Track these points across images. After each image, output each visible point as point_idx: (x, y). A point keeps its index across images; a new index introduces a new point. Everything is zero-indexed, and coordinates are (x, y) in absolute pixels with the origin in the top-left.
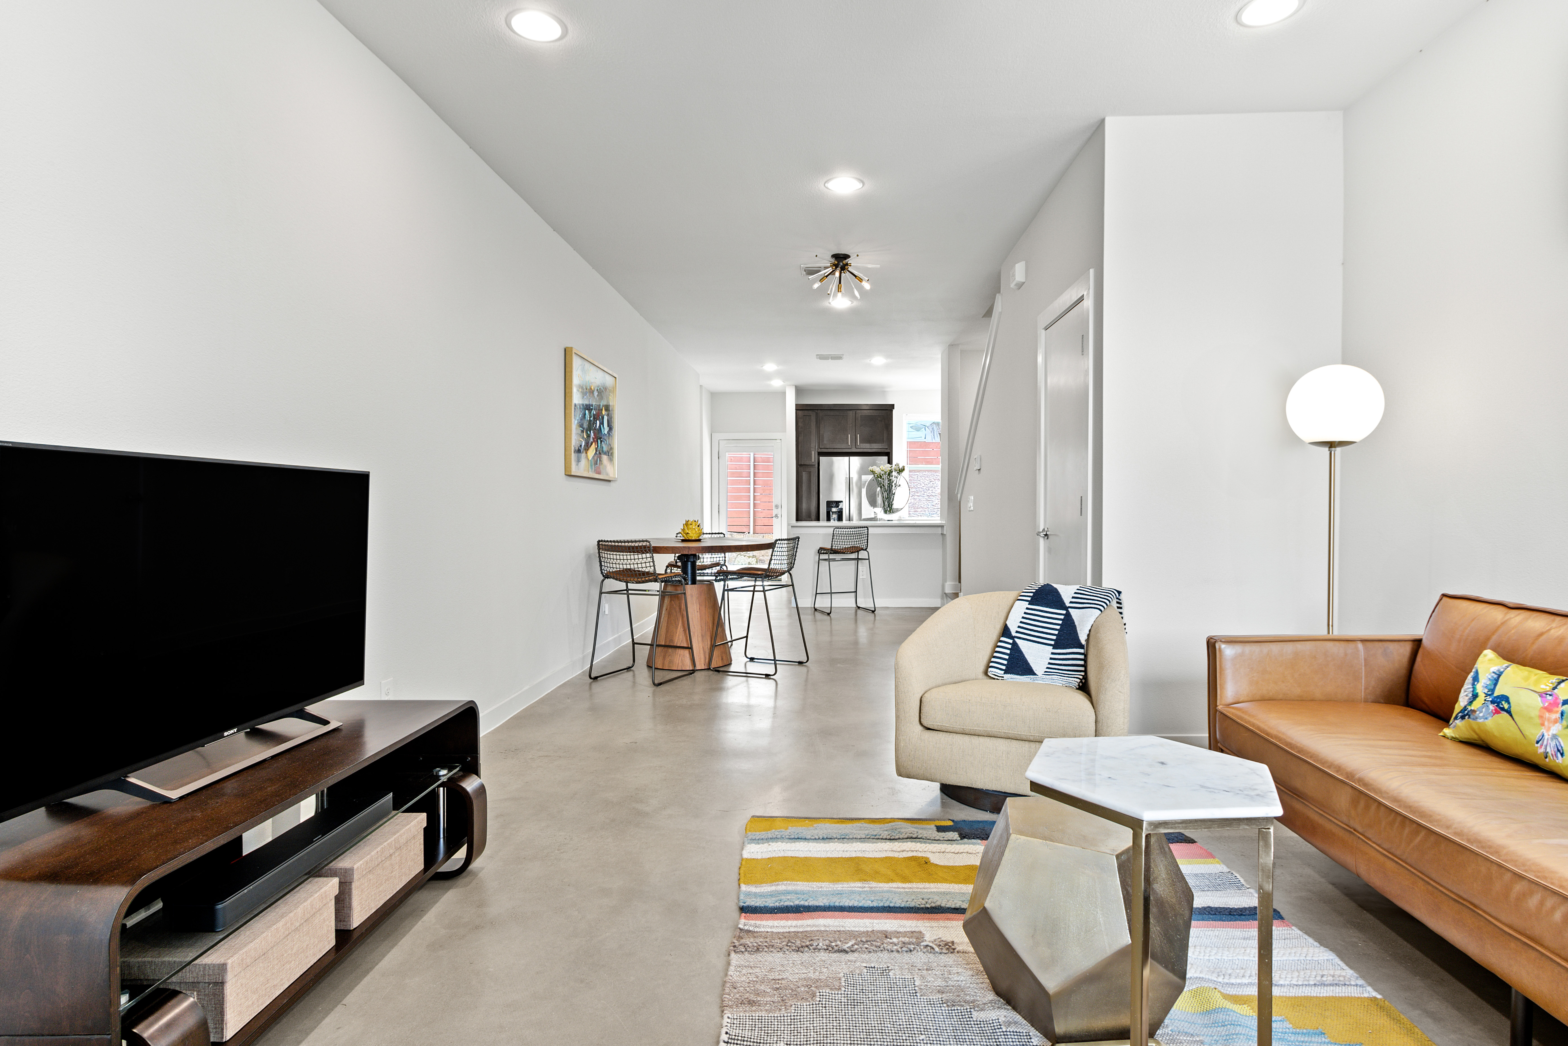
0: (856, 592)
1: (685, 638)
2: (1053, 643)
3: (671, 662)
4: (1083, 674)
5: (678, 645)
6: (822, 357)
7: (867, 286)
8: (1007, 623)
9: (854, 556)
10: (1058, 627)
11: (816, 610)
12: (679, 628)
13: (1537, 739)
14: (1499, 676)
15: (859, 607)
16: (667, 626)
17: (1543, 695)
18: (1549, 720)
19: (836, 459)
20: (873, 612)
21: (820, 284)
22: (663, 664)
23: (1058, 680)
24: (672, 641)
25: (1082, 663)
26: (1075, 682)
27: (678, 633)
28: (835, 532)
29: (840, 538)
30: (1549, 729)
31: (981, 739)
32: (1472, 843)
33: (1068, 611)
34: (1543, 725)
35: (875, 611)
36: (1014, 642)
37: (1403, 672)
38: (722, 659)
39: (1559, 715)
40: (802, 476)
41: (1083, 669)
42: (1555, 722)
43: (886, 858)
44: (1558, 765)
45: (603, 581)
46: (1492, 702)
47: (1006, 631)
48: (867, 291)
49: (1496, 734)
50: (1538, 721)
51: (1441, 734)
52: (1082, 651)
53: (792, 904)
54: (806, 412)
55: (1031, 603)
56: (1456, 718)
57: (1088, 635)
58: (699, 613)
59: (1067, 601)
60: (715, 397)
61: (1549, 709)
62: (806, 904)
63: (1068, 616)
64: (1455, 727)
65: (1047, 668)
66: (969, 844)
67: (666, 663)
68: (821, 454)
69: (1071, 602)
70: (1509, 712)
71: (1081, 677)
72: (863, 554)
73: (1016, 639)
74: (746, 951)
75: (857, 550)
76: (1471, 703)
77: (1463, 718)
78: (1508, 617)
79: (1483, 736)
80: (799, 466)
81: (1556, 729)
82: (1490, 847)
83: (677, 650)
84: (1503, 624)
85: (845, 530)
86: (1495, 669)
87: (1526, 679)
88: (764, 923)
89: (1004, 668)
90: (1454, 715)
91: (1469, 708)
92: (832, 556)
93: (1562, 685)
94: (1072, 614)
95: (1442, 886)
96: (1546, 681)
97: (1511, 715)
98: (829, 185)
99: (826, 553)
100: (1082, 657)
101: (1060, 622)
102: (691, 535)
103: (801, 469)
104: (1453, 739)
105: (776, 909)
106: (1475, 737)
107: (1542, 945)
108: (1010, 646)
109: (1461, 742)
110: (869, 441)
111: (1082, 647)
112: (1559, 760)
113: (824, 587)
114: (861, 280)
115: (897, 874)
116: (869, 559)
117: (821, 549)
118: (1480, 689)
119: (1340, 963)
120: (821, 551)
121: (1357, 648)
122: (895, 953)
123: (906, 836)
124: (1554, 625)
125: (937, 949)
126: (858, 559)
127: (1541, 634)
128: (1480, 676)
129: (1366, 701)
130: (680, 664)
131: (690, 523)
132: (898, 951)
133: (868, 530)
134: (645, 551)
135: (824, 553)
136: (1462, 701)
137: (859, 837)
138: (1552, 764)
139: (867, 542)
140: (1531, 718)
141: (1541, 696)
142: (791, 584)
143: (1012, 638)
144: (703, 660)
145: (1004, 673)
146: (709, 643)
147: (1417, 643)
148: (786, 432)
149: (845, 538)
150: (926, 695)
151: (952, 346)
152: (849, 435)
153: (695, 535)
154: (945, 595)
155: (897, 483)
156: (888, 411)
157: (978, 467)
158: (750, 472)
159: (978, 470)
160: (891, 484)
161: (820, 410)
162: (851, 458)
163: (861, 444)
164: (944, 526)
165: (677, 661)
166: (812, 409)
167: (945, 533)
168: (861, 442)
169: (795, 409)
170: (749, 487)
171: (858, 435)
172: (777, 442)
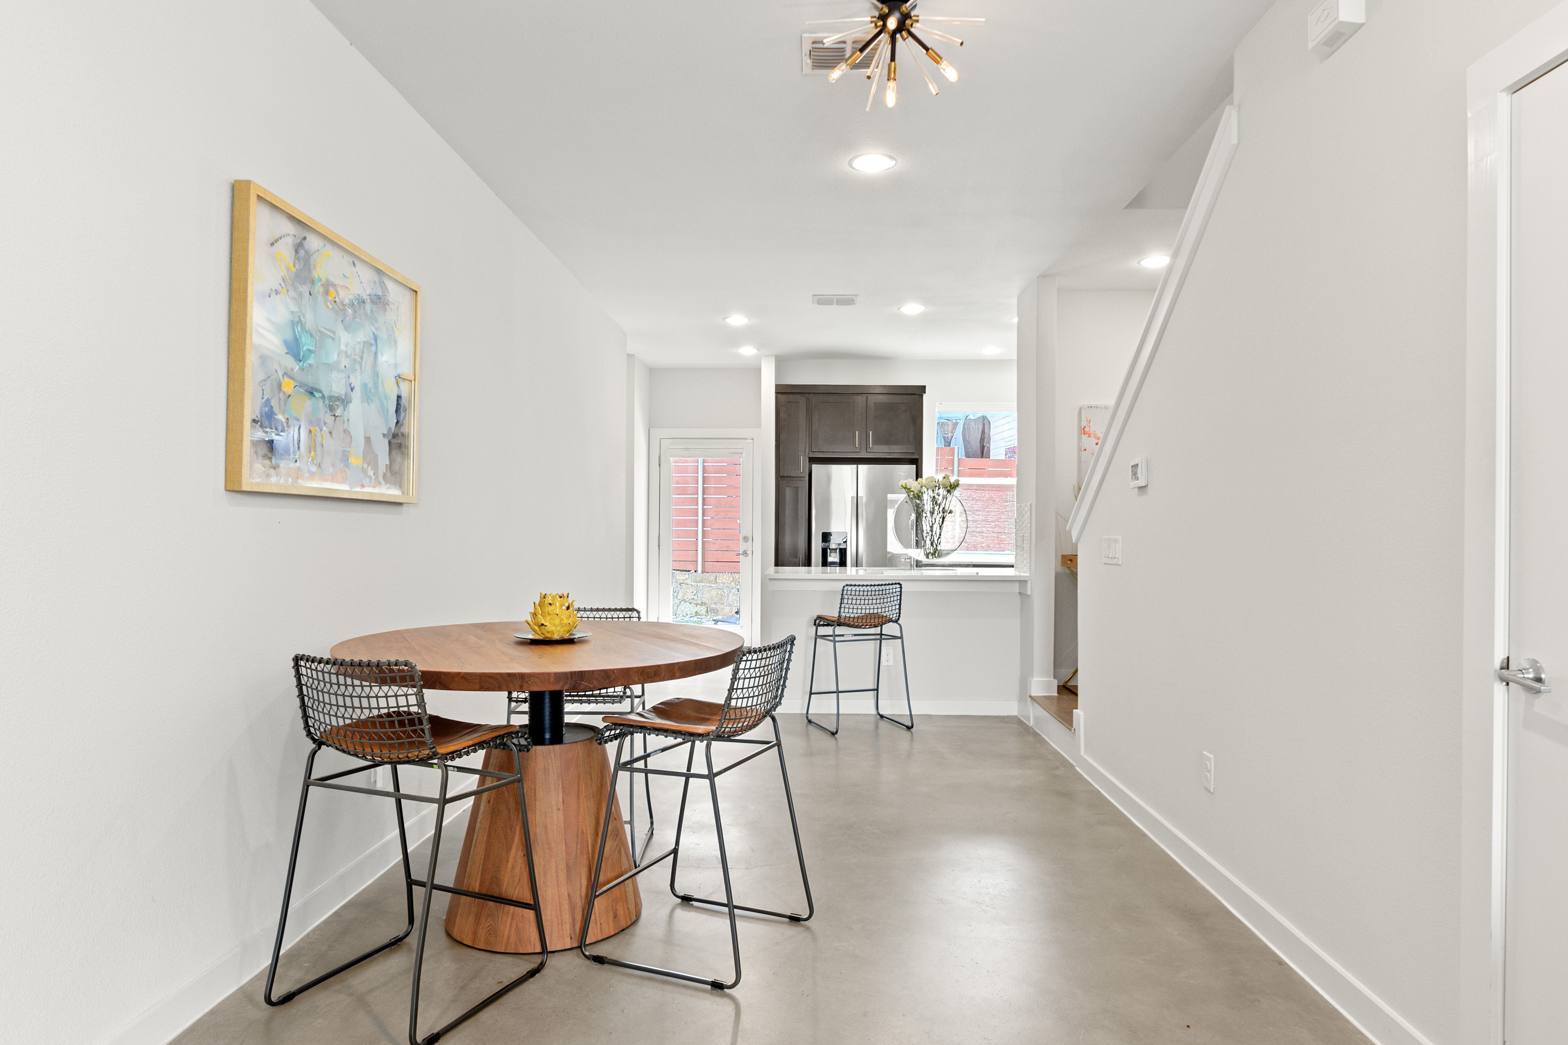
0: (877, 690)
5: (510, 896)
6: (823, 301)
7: (950, 73)
9: (877, 630)
11: (809, 722)
12: (511, 851)
15: (882, 716)
16: (488, 842)
19: (835, 469)
20: (909, 728)
24: (496, 880)
27: (511, 860)
28: (845, 592)
29: (854, 602)
35: (911, 723)
38: (617, 913)
40: (785, 494)
45: (313, 754)
54: (791, 396)
58: (561, 812)
60: (654, 373)
67: (482, 933)
68: (814, 460)
72: (890, 629)
75: (879, 620)
80: (781, 478)
83: (508, 907)
85: (862, 588)
92: (839, 630)
99: (828, 626)
102: (550, 627)
103: (783, 483)
110: (887, 442)
113: (826, 681)
114: (937, 59)
116: (901, 638)
117: (819, 618)
120: (821, 621)
126: (882, 636)
130: (513, 939)
131: (549, 600)
133: (901, 588)
135: (823, 625)
139: (900, 608)
144: (567, 927)
146: (583, 878)
148: (761, 428)
149: (862, 602)
151: (1045, 277)
152: (857, 432)
153: (553, 628)
154: (1029, 699)
155: (946, 508)
156: (915, 396)
157: (1141, 482)
158: (698, 487)
159: (1141, 488)
160: (936, 508)
161: (813, 394)
162: (860, 466)
163: (875, 446)
164: (1026, 581)
165: (506, 932)
166: (801, 391)
167: (1029, 593)
168: (874, 443)
169: (776, 393)
170: (698, 509)
171: (871, 432)
172: (747, 443)
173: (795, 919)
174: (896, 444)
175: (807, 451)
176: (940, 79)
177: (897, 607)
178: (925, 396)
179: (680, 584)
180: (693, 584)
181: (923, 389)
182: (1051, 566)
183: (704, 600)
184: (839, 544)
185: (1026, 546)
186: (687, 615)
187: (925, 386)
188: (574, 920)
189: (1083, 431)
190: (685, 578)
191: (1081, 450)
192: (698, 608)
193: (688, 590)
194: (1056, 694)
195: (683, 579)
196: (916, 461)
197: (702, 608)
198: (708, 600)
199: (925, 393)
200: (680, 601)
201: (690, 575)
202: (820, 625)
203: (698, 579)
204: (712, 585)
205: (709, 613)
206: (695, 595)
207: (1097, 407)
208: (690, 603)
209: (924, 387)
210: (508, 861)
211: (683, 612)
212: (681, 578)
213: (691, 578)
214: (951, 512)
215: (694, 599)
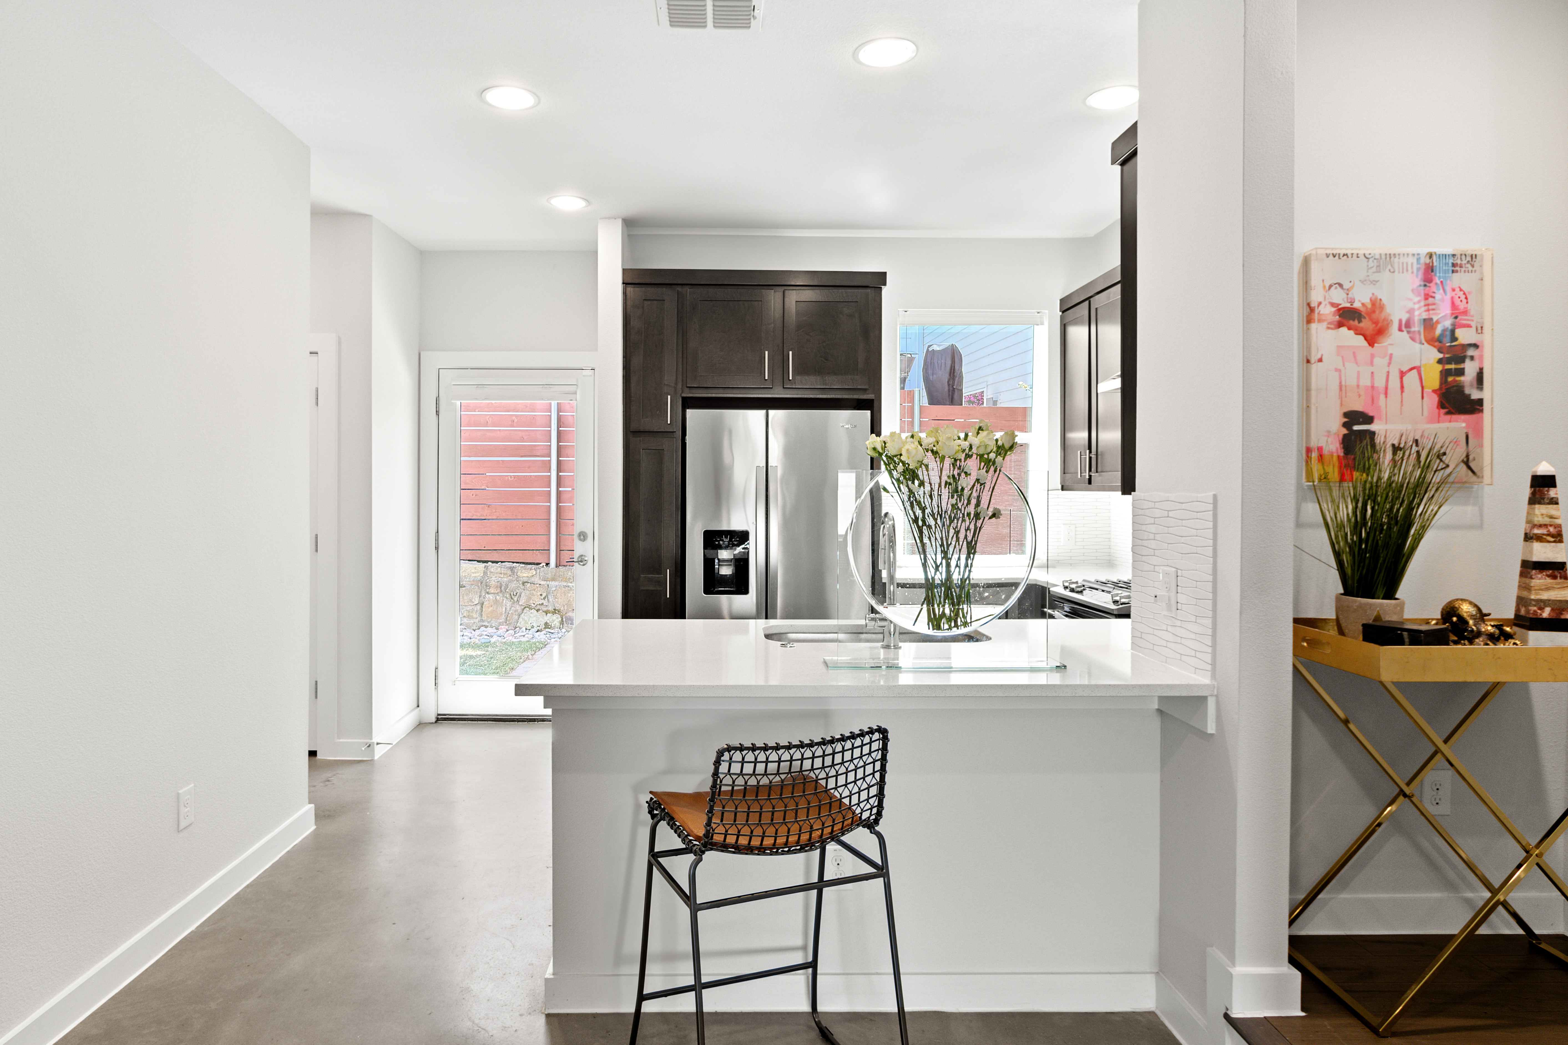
0: (813, 965)
19: (731, 417)
40: (639, 462)
54: (651, 289)
60: (426, 258)
68: (690, 402)
80: (632, 432)
103: (637, 443)
110: (819, 371)
152: (767, 352)
156: (869, 290)
158: (550, 446)
161: (689, 286)
162: (772, 412)
163: (798, 378)
166: (667, 281)
168: (797, 371)
169: (623, 283)
170: (550, 476)
171: (791, 352)
172: (584, 376)
174: (835, 374)
175: (680, 386)
178: (885, 291)
179: (523, 583)
180: (542, 583)
181: (881, 277)
183: (558, 607)
186: (533, 627)
187: (885, 273)
190: (531, 575)
192: (549, 618)
193: (534, 592)
194: (1298, 1012)
195: (528, 577)
196: (872, 405)
197: (554, 618)
198: (564, 606)
199: (885, 284)
200: (523, 607)
201: (538, 571)
203: (549, 576)
204: (570, 584)
205: (565, 625)
206: (544, 598)
208: (537, 611)
209: (884, 275)
211: (528, 623)
212: (525, 575)
213: (539, 575)
215: (542, 604)
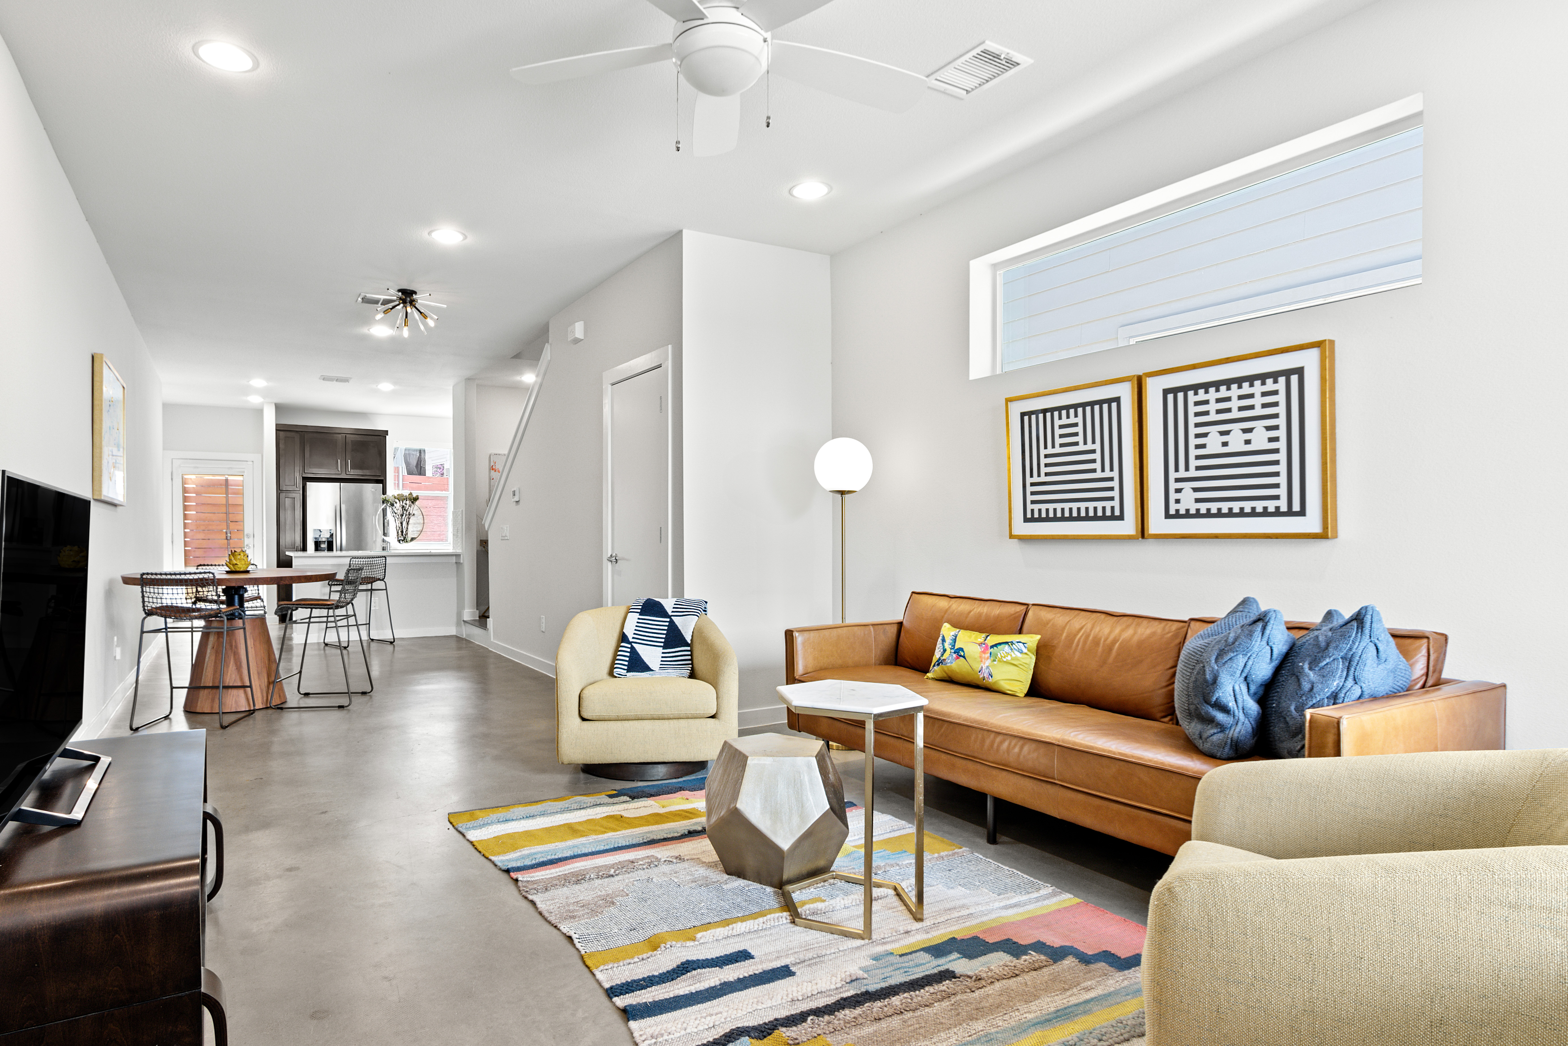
0: (369, 624)
1: (238, 677)
2: (662, 644)
3: (221, 704)
4: (691, 666)
5: (231, 685)
6: (325, 379)
7: (431, 323)
8: (624, 631)
9: (369, 586)
10: (665, 632)
11: (326, 645)
12: (231, 666)
13: (979, 670)
14: (956, 637)
15: (372, 640)
17: (980, 644)
18: (984, 658)
19: (321, 485)
20: (392, 645)
21: (383, 315)
22: (212, 707)
23: (673, 673)
24: (220, 680)
25: (689, 657)
26: (687, 672)
27: (229, 672)
28: (351, 562)
30: (984, 664)
31: (631, 722)
32: (973, 723)
33: (671, 619)
34: (982, 661)
35: (394, 642)
36: (632, 646)
37: (894, 644)
38: (280, 696)
39: (989, 655)
40: (284, 503)
41: (690, 662)
42: (988, 659)
43: (588, 820)
44: (990, 683)
45: (144, 618)
46: (955, 653)
47: (623, 638)
48: (431, 328)
49: (958, 671)
50: (979, 660)
51: (926, 677)
52: (689, 648)
53: (545, 859)
55: (641, 614)
56: (934, 666)
57: (692, 636)
59: (669, 610)
61: (984, 652)
62: (556, 857)
63: (672, 623)
64: (934, 671)
65: (661, 665)
66: (639, 802)
67: (216, 706)
69: (673, 612)
70: (964, 657)
71: (690, 669)
72: (378, 585)
73: (633, 644)
74: (538, 892)
75: (371, 580)
76: (942, 655)
77: (938, 665)
78: (951, 603)
79: (950, 674)
81: (988, 662)
82: (982, 723)
83: (230, 690)
84: (950, 607)
85: (362, 560)
86: (953, 633)
87: (970, 637)
88: (538, 874)
89: (626, 668)
90: (933, 664)
91: (942, 658)
93: (989, 637)
94: (675, 621)
95: (956, 752)
96: (981, 637)
97: (965, 659)
98: (434, 235)
99: (339, 585)
100: (689, 653)
101: (666, 628)
102: (240, 565)
103: (283, 494)
104: (933, 679)
105: (534, 865)
106: (945, 675)
107: (1010, 767)
108: (629, 650)
109: (937, 680)
110: (361, 468)
111: (687, 645)
112: (991, 680)
114: (425, 317)
115: (606, 828)
116: (386, 589)
118: (947, 646)
119: (896, 819)
121: (870, 630)
122: (646, 869)
123: (592, 804)
124: (975, 606)
125: (675, 861)
126: (372, 590)
127: (970, 612)
128: (946, 638)
129: (875, 665)
130: (236, 705)
132: (647, 868)
133: (386, 559)
134: (207, 583)
136: (937, 655)
137: (555, 811)
138: (987, 683)
139: (385, 572)
140: (976, 658)
141: (979, 645)
142: (353, 614)
143: (630, 643)
145: (627, 672)
146: (266, 680)
147: (900, 624)
148: (262, 454)
150: (584, 692)
151: (469, 380)
152: (339, 459)
153: (241, 566)
154: (463, 622)
155: (411, 512)
156: (382, 436)
157: (516, 499)
159: (517, 502)
160: (405, 512)
161: (305, 432)
162: (342, 484)
163: (353, 471)
164: (460, 555)
165: (230, 703)
166: (295, 429)
167: (462, 562)
168: (352, 468)
169: (276, 430)
171: (349, 460)
172: (248, 464)
173: (364, 693)
174: (367, 468)
175: (302, 472)
176: (426, 325)
177: (384, 571)
178: (388, 436)
182: (474, 547)
184: (327, 538)
185: (460, 535)
188: (263, 696)
189: (492, 468)
191: (491, 479)
194: (478, 619)
196: (382, 481)
199: (388, 434)
202: (332, 585)
207: (500, 454)
209: (388, 430)
210: (228, 672)
214: (414, 515)
